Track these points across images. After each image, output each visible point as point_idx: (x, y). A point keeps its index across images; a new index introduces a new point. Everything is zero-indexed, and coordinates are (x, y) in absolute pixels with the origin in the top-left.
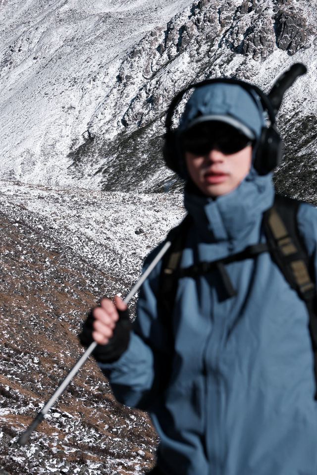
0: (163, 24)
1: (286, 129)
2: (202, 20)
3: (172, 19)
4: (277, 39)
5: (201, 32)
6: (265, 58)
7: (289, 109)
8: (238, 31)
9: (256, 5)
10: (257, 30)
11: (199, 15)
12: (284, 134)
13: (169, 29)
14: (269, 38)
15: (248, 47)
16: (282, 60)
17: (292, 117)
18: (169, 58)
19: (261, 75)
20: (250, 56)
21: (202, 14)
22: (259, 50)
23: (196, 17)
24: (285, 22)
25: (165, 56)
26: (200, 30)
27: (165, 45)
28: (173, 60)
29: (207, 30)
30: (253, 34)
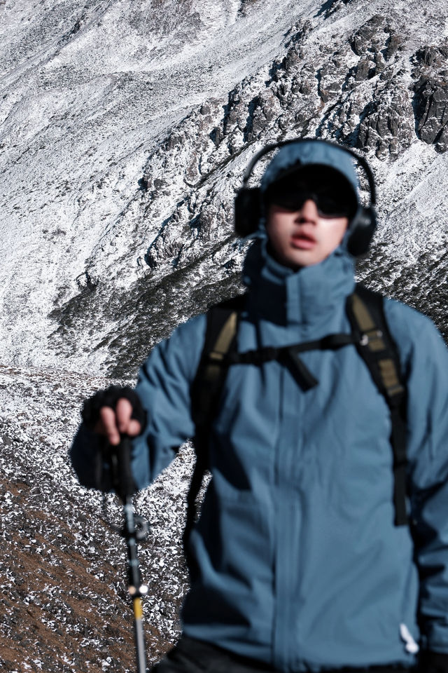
0: (221, 94)
1: (431, 279)
2: (289, 89)
3: (237, 86)
4: (417, 124)
5: (287, 108)
6: (396, 155)
7: (437, 245)
8: (350, 108)
9: (383, 65)
10: (382, 108)
11: (283, 80)
12: (427, 288)
13: (232, 103)
14: (403, 122)
15: (367, 137)
16: (426, 160)
17: (442, 259)
18: (231, 152)
19: (390, 185)
20: (372, 152)
21: (290, 79)
22: (386, 141)
23: (279, 83)
24: (432, 96)
25: (224, 147)
26: (285, 106)
27: (225, 129)
28: (238, 155)
29: (297, 106)
30: (377, 114)
